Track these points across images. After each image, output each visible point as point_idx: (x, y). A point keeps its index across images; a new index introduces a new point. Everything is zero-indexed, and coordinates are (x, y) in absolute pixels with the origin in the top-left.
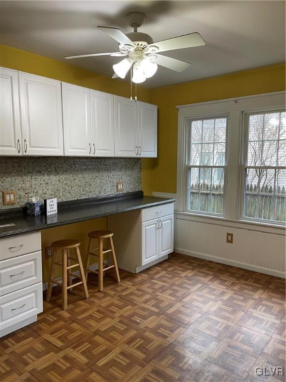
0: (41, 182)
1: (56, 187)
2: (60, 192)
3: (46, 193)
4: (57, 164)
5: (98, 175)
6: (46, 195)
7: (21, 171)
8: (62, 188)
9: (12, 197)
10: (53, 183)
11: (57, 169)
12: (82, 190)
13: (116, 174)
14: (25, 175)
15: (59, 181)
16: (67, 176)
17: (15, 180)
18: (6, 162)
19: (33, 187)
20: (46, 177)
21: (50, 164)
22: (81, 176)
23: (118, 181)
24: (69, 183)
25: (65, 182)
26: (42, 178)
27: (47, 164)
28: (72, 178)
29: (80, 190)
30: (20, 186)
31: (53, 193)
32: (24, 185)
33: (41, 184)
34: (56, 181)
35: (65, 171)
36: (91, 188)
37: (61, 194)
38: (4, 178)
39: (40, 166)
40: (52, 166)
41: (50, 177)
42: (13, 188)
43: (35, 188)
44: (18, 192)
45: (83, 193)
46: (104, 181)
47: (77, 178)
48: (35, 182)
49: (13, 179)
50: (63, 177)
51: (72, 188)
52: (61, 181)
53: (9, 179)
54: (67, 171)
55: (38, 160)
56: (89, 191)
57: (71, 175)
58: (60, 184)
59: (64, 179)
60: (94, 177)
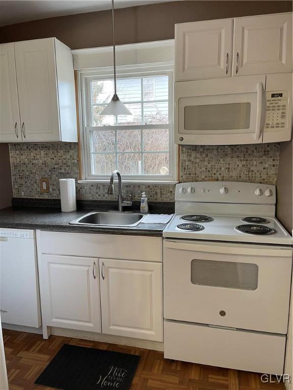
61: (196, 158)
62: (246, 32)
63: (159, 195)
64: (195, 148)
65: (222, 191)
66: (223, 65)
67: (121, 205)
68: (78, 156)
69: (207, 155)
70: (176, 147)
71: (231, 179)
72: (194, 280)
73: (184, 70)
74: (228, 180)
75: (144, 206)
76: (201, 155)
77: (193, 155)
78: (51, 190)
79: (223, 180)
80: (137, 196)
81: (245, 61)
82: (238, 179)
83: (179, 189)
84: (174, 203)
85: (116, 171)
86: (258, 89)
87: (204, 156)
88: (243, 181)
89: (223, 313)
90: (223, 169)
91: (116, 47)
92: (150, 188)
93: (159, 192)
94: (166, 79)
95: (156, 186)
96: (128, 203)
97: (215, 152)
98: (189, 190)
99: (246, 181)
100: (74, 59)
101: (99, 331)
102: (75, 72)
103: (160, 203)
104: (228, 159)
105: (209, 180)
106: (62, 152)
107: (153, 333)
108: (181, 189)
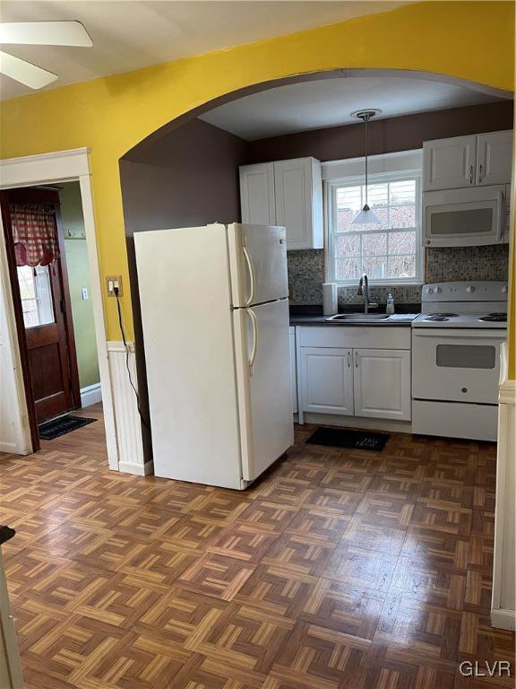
61: (443, 259)
62: (489, 147)
63: (405, 297)
64: (442, 250)
65: (468, 290)
66: (468, 176)
67: (366, 307)
68: (323, 262)
69: (454, 256)
70: (423, 249)
71: (479, 279)
72: (439, 364)
73: (431, 181)
74: (476, 280)
75: (390, 307)
76: (448, 256)
77: (440, 256)
78: (294, 296)
79: (470, 280)
80: (382, 299)
81: (488, 171)
82: (486, 278)
83: (426, 290)
84: (420, 305)
85: (364, 275)
86: (498, 197)
87: (451, 256)
88: (491, 280)
89: (464, 390)
90: (470, 269)
91: (368, 157)
92: (397, 290)
93: (404, 294)
94: (413, 182)
95: (402, 288)
96: (373, 304)
97: (462, 253)
98: (436, 290)
99: (494, 280)
100: (323, 170)
101: (351, 414)
102: (323, 182)
103: (406, 305)
104: (476, 259)
105: (456, 280)
106: (307, 258)
107: (402, 413)
108: (427, 290)
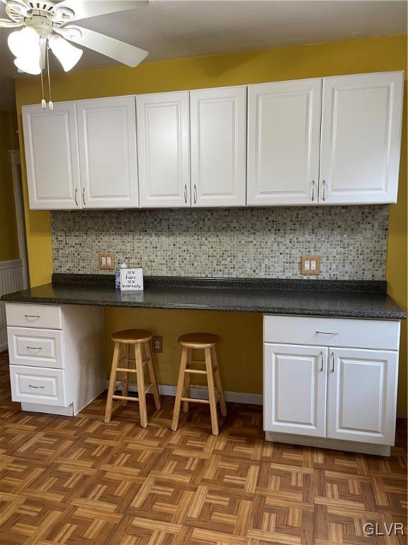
0: (146, 245)
1: (169, 253)
2: (175, 262)
3: (154, 261)
4: (171, 220)
5: (251, 239)
6: (153, 264)
7: (120, 228)
8: (179, 256)
9: (109, 261)
10: (164, 248)
11: (170, 227)
12: (215, 262)
13: (300, 239)
14: (125, 234)
15: (174, 245)
16: (188, 239)
17: (113, 239)
18: (103, 218)
19: (136, 250)
20: (154, 239)
21: (160, 220)
22: (215, 239)
23: (305, 253)
24: (192, 250)
25: (185, 248)
26: (148, 240)
27: (155, 220)
28: (197, 243)
29: (212, 262)
30: (119, 247)
31: (164, 262)
32: (124, 247)
33: (146, 247)
34: (169, 245)
35: (185, 231)
36: (234, 262)
37: (177, 264)
38: (101, 236)
39: (145, 223)
40: (163, 222)
41: (160, 238)
42: (111, 250)
43: (139, 253)
44: (117, 255)
45: (218, 268)
46: (267, 251)
47: (206, 242)
48: (138, 244)
49: (111, 238)
50: (180, 240)
51: (197, 258)
52: (178, 245)
53: (106, 238)
54: (188, 231)
55: (143, 214)
56: (230, 265)
57: (196, 237)
58: (177, 250)
59: (182, 242)
60: (243, 242)
